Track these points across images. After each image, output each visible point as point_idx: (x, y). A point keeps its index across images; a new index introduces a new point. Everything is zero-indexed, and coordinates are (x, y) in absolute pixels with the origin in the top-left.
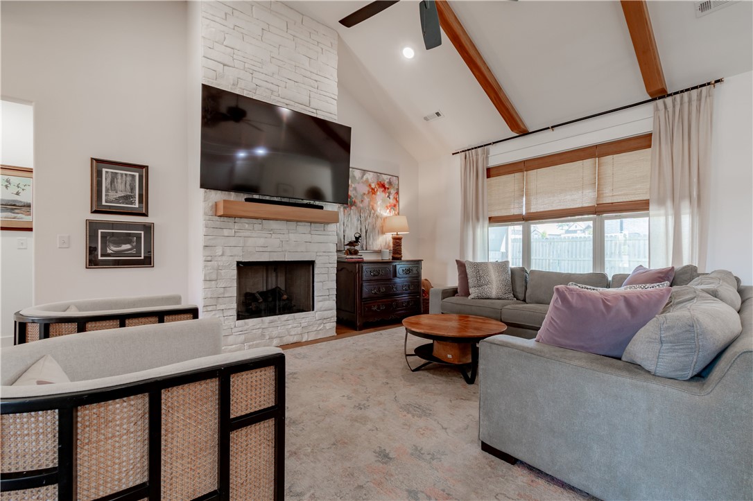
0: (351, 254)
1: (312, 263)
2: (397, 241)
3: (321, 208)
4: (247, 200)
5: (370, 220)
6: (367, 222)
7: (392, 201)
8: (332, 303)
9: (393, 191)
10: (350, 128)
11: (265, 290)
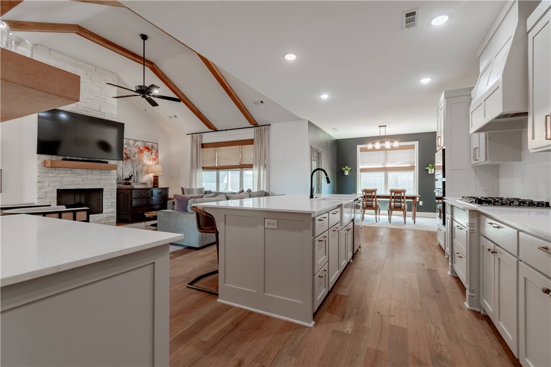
0: (126, 185)
1: (101, 190)
2: (156, 178)
3: (107, 163)
4: (63, 159)
5: (139, 167)
6: (138, 168)
7: (153, 156)
8: (114, 210)
9: (154, 151)
10: (124, 124)
11: (73, 203)
